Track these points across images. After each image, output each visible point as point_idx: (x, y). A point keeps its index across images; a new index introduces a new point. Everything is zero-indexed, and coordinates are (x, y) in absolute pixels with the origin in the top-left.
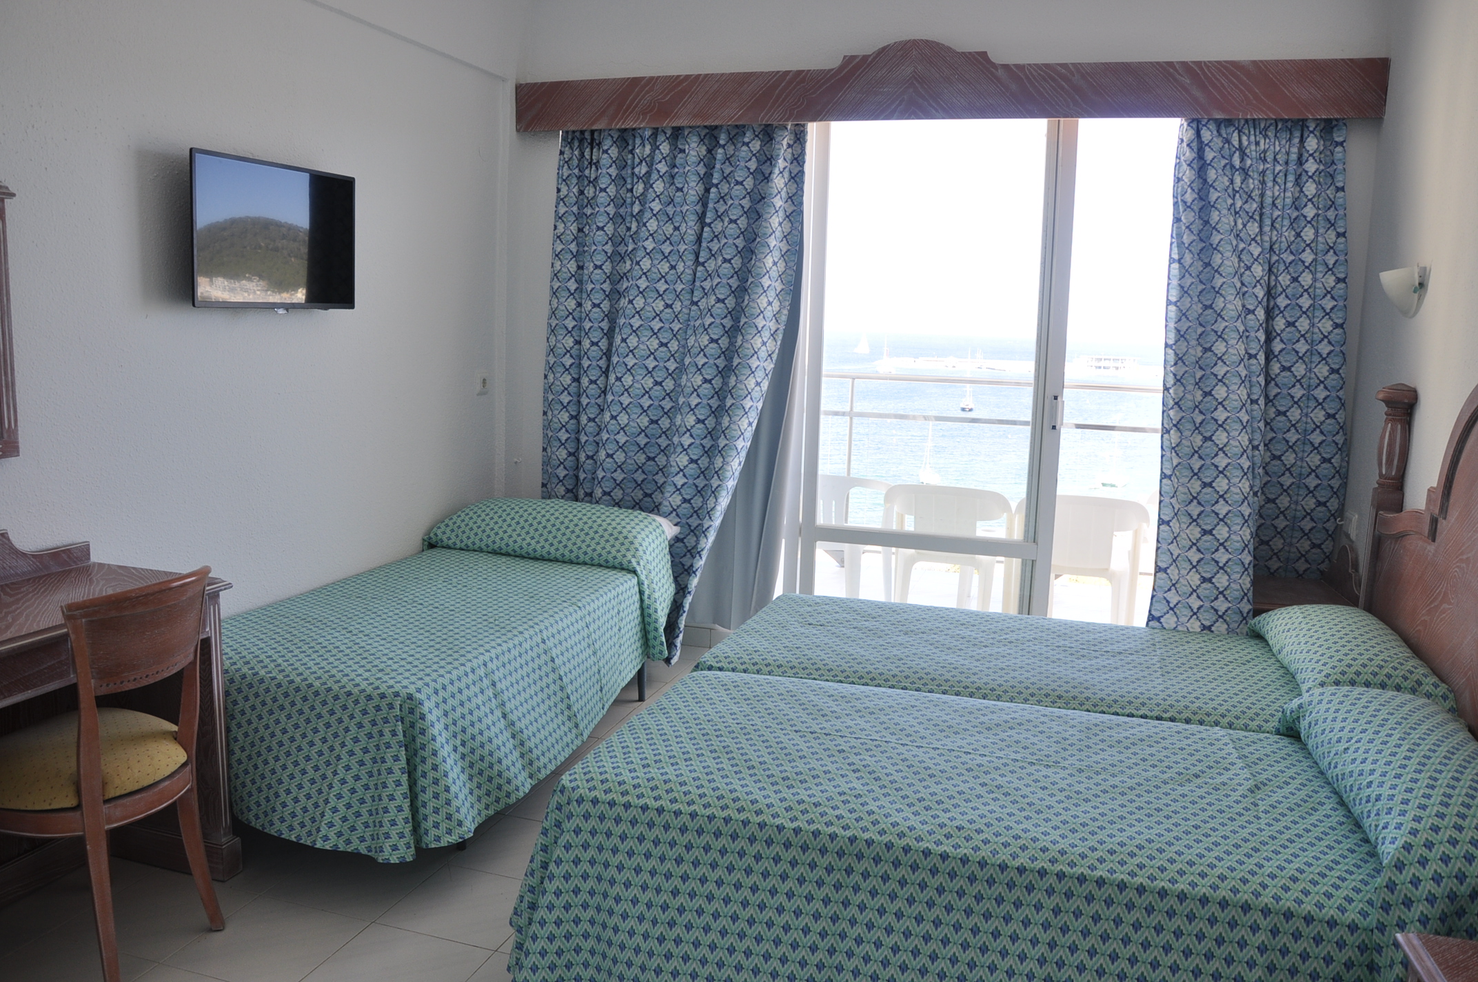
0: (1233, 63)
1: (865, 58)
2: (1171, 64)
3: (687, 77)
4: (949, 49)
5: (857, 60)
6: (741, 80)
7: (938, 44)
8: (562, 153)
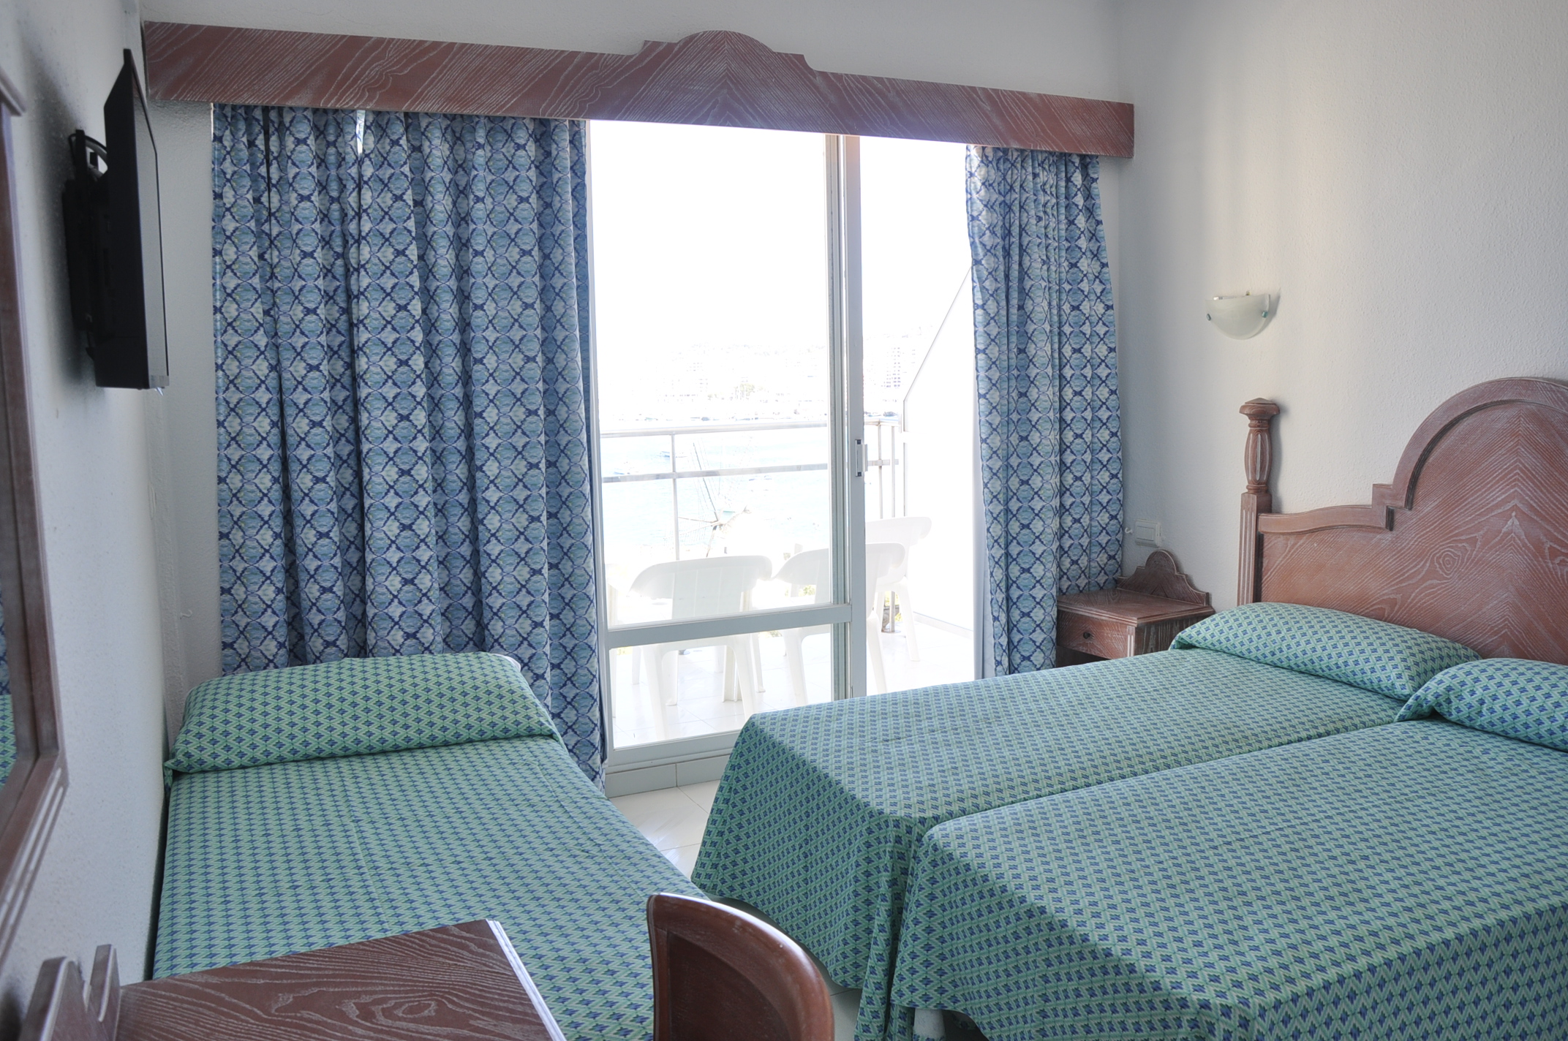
0: (1024, 94)
1: (670, 46)
2: (973, 89)
3: (436, 45)
4: (764, 47)
5: (661, 48)
6: (514, 57)
7: (752, 40)
8: (218, 139)
